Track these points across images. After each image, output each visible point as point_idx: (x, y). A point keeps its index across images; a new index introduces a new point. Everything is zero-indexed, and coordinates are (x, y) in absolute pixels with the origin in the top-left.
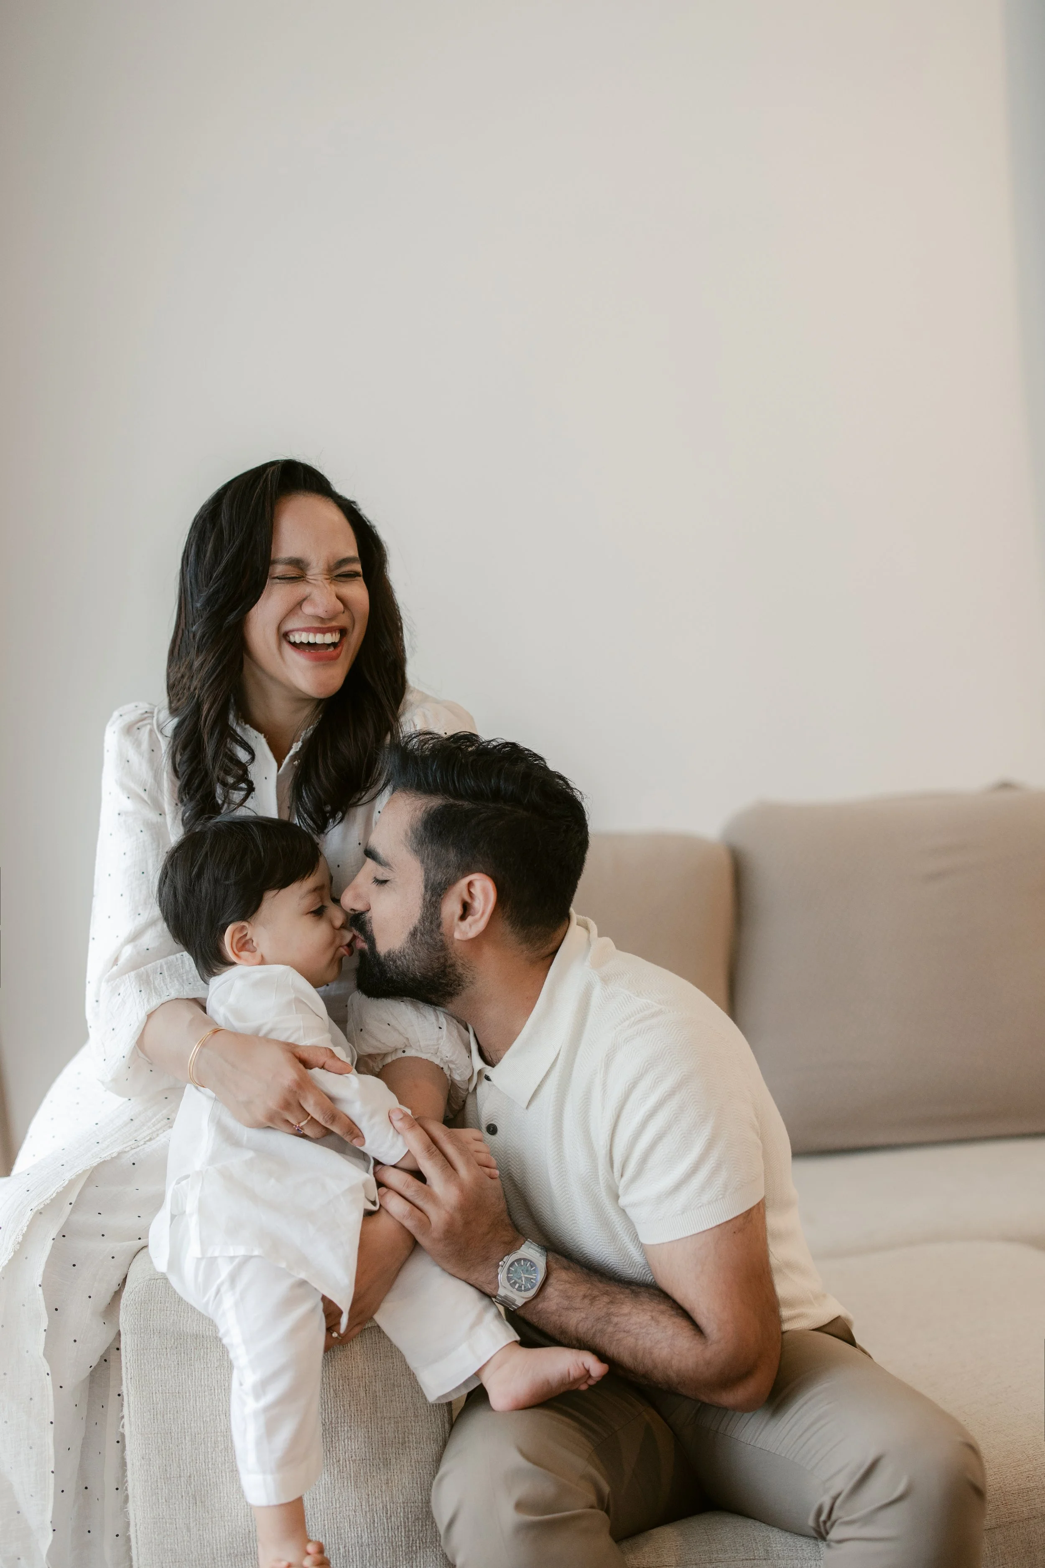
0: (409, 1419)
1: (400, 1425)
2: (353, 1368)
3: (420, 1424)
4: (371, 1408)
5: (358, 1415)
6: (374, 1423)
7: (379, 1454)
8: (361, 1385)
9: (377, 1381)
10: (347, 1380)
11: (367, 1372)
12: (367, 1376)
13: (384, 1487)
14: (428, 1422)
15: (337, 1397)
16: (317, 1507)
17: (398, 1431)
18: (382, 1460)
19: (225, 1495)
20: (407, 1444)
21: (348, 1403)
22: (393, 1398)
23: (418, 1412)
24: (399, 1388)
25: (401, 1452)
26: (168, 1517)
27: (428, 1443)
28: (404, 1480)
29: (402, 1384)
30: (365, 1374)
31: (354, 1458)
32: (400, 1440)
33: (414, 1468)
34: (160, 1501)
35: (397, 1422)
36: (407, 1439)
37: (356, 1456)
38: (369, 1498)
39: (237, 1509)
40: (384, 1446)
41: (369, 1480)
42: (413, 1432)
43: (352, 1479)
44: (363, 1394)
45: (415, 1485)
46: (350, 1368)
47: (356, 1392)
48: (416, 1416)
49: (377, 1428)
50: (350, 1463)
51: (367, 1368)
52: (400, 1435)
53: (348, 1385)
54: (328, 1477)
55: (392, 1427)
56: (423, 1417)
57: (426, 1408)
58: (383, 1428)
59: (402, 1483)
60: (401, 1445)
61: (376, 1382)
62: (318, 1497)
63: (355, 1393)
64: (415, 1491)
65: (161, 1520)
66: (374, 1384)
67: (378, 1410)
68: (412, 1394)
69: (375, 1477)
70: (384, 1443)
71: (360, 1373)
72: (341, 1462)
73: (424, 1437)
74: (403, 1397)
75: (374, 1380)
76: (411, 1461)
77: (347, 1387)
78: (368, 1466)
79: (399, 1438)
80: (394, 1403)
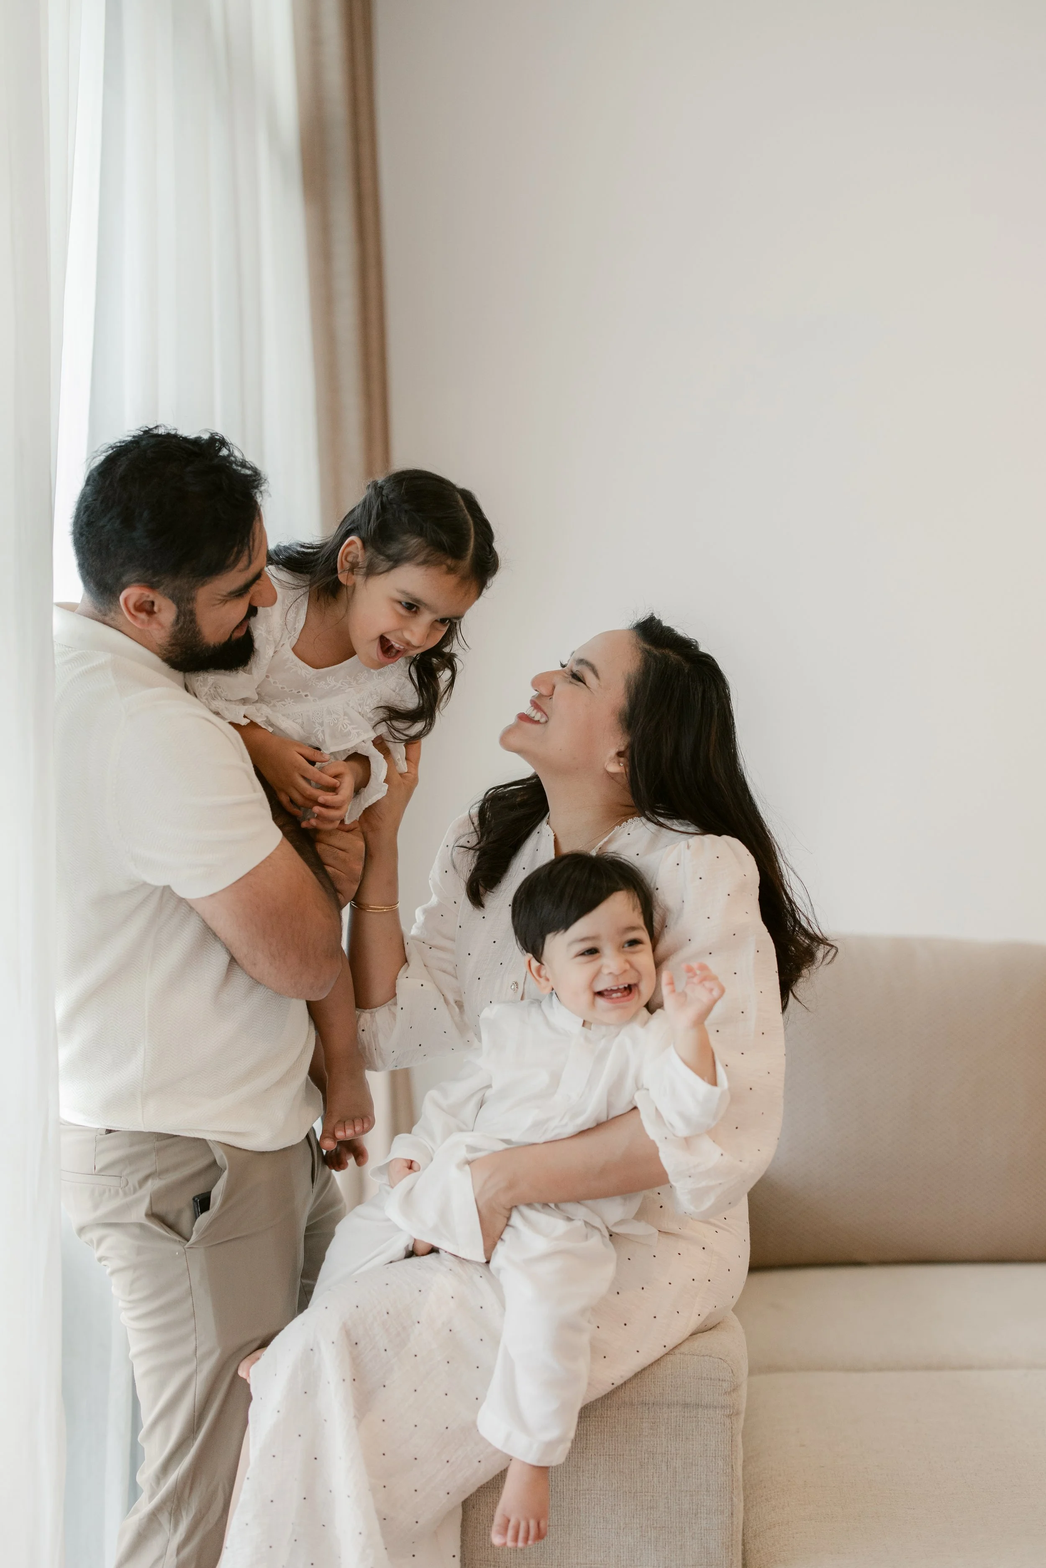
0: (702, 1493)
1: (694, 1497)
2: (658, 1445)
3: (711, 1498)
4: (671, 1482)
5: (659, 1487)
6: (673, 1495)
7: (676, 1523)
8: (664, 1460)
9: (678, 1458)
10: (651, 1454)
11: (669, 1450)
12: (669, 1453)
13: (678, 1552)
14: (718, 1496)
15: (642, 1468)
16: (621, 1563)
17: (693, 1503)
18: (678, 1529)
19: (542, 1546)
20: (699, 1515)
21: (652, 1474)
22: (691, 1475)
23: (710, 1488)
24: (696, 1467)
25: (693, 1521)
26: (492, 1560)
27: (716, 1514)
28: (694, 1546)
29: (699, 1463)
30: (668, 1451)
31: (655, 1525)
32: (694, 1511)
33: (703, 1535)
34: (486, 1546)
35: (692, 1496)
36: (699, 1511)
37: (657, 1524)
38: (665, 1560)
39: (552, 1559)
40: (681, 1516)
41: (667, 1545)
42: (705, 1504)
43: (652, 1543)
44: (664, 1468)
45: (703, 1550)
46: (656, 1445)
47: (659, 1465)
48: (707, 1491)
49: (676, 1500)
50: (651, 1530)
51: (669, 1446)
52: (694, 1507)
53: (653, 1459)
54: (631, 1539)
55: (687, 1500)
56: (714, 1493)
57: (717, 1485)
58: (680, 1499)
59: (692, 1548)
60: (694, 1516)
61: (676, 1459)
62: (622, 1556)
63: (658, 1467)
64: (703, 1555)
65: (486, 1562)
66: (675, 1461)
67: (677, 1483)
68: (707, 1472)
69: (672, 1543)
70: (681, 1514)
71: (664, 1450)
72: (643, 1528)
73: (713, 1508)
74: (699, 1474)
75: (675, 1458)
76: (701, 1529)
77: (652, 1460)
78: (667, 1533)
79: (693, 1509)
80: (691, 1479)
